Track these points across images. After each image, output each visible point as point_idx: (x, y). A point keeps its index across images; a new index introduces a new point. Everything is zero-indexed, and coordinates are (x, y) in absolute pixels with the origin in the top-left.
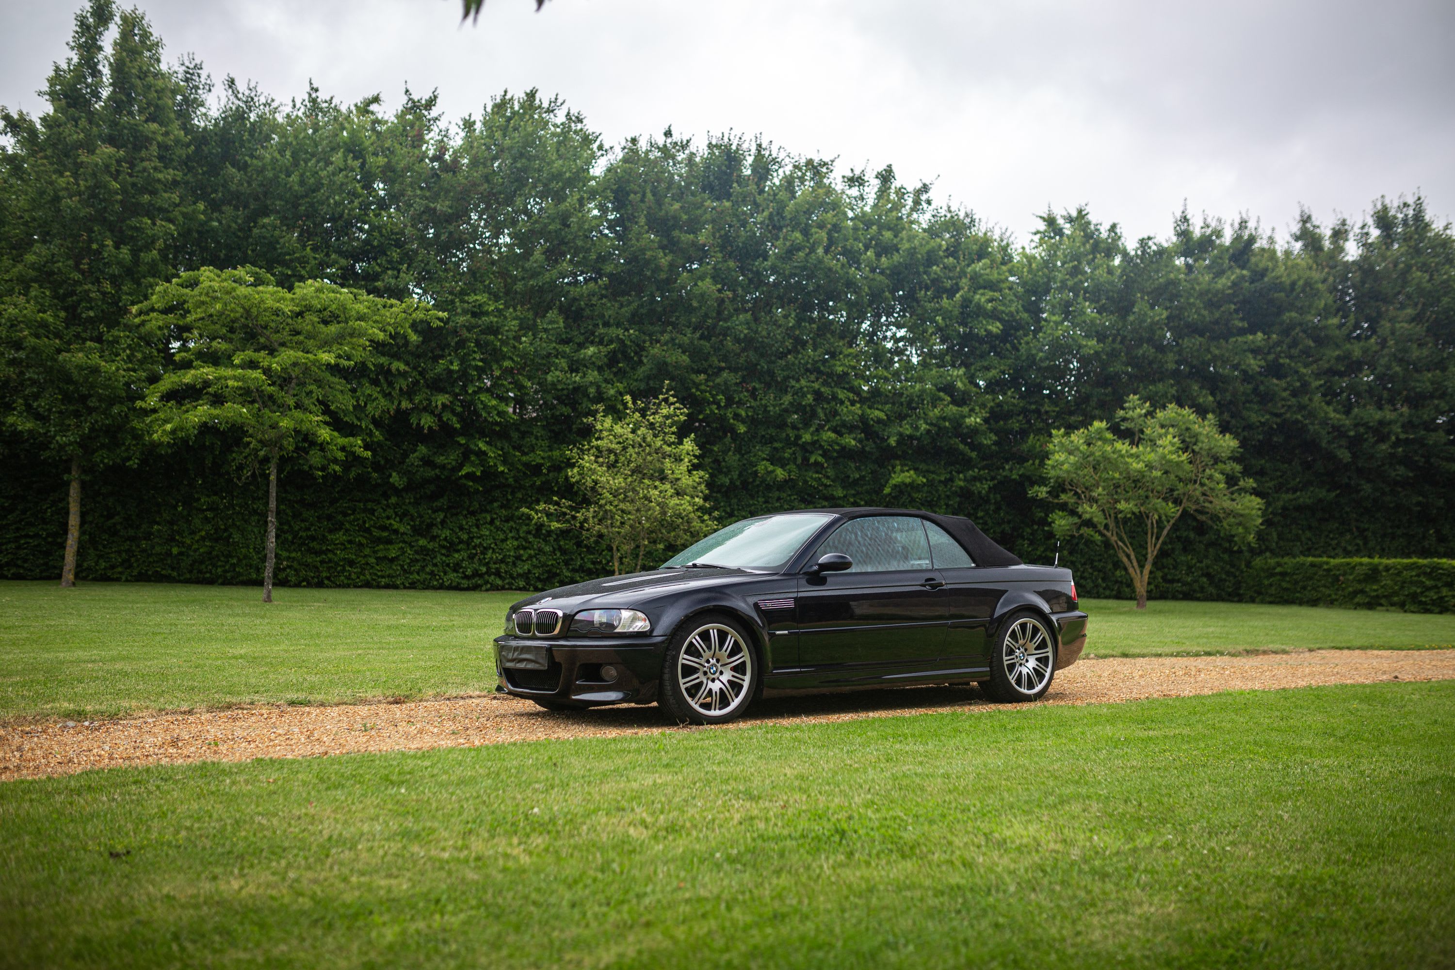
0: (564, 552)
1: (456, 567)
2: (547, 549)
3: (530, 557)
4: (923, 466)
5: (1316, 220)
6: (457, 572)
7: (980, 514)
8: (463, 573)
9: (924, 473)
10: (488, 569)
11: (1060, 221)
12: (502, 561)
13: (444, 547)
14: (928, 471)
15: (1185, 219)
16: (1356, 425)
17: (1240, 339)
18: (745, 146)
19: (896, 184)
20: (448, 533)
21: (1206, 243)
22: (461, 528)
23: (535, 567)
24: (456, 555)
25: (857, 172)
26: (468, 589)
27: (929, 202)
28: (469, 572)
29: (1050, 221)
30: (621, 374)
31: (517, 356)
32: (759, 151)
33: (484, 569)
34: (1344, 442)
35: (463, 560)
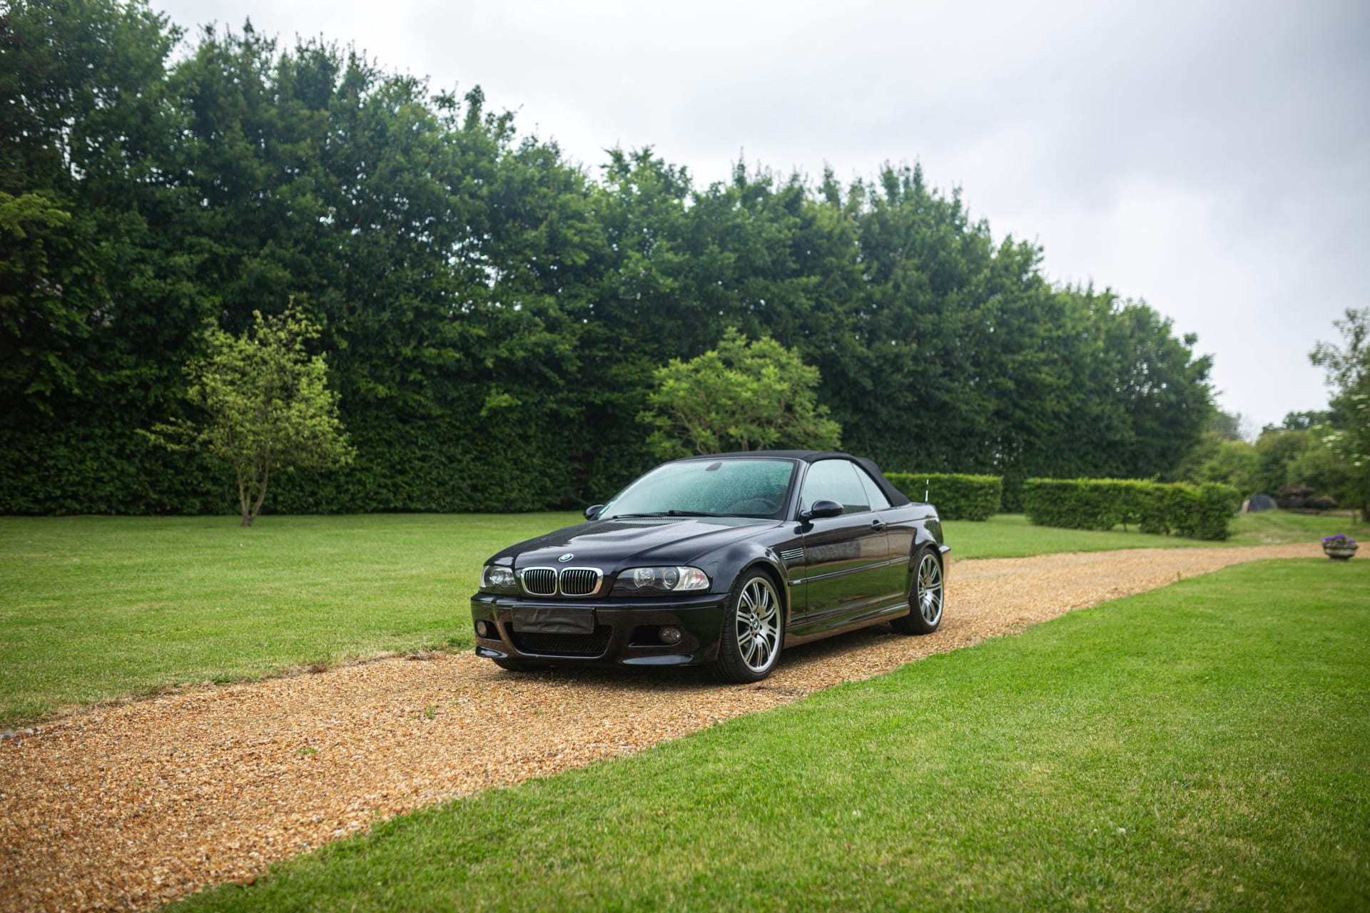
0: (149, 473)
1: (26, 491)
2: (132, 470)
3: (112, 479)
4: (516, 387)
5: (836, 177)
6: (26, 495)
7: (566, 433)
8: (34, 497)
9: (517, 395)
10: (64, 491)
11: (627, 158)
12: (79, 484)
13: (9, 469)
14: (522, 393)
15: (742, 167)
16: (877, 358)
17: (795, 281)
18: (338, 54)
19: (485, 109)
20: (17, 454)
21: (760, 189)
22: (31, 449)
23: (118, 489)
24: (26, 478)
25: (448, 94)
26: (39, 514)
27: (513, 130)
28: (41, 496)
29: (618, 157)
30: (215, 287)
31: (95, 260)
32: (353, 62)
33: (59, 492)
34: (866, 372)
35: (34, 482)
